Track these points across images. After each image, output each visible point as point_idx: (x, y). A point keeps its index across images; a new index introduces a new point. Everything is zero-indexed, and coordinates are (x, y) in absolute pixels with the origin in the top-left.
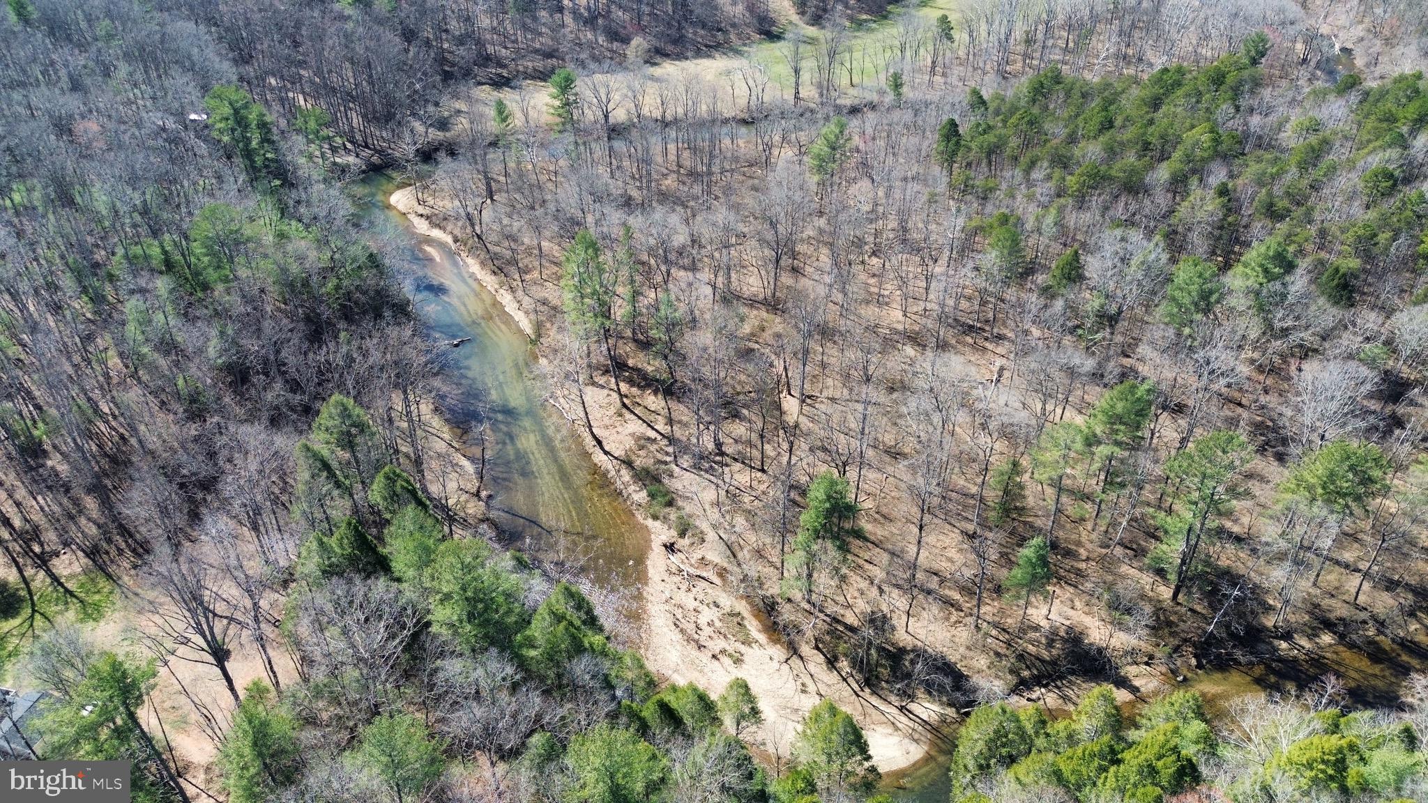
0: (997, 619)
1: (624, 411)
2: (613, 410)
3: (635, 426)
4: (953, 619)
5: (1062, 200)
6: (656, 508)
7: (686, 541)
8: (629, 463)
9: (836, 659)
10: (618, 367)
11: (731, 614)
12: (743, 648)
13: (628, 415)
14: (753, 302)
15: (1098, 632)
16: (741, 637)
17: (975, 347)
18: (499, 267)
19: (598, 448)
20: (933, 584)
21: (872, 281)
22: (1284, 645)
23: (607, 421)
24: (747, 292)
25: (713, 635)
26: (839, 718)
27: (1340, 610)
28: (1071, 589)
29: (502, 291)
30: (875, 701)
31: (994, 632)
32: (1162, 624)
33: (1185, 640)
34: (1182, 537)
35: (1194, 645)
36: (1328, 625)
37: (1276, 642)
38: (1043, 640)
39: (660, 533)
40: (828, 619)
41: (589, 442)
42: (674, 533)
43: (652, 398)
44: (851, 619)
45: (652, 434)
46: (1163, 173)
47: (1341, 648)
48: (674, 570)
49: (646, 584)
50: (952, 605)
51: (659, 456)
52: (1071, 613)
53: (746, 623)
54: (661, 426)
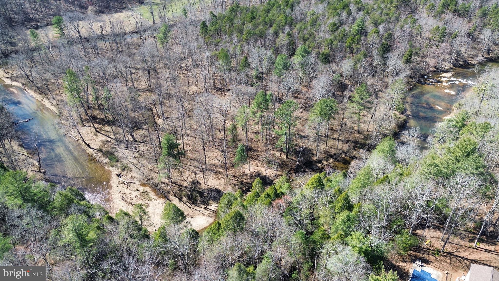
0: (234, 174)
1: (97, 133)
2: (93, 134)
3: (102, 138)
4: (220, 177)
6: (113, 163)
7: (125, 172)
8: (100, 150)
9: (182, 198)
10: (94, 119)
11: (144, 192)
12: (149, 202)
13: (99, 135)
14: (144, 90)
15: (265, 171)
16: (148, 198)
18: (41, 91)
19: (88, 148)
20: (213, 168)
22: (320, 165)
23: (91, 138)
24: (141, 87)
25: (137, 200)
27: (334, 151)
28: (257, 161)
29: (44, 100)
30: (196, 208)
31: (233, 178)
32: (282, 165)
33: (291, 169)
34: (284, 137)
35: (294, 170)
36: (331, 156)
37: (317, 164)
38: (249, 177)
39: (115, 171)
40: (178, 186)
41: (84, 146)
42: (120, 170)
43: (108, 127)
44: (186, 184)
45: (109, 139)
46: (271, 31)
47: (336, 162)
48: (121, 182)
49: (111, 189)
50: (219, 173)
51: (112, 146)
52: (257, 168)
53: (149, 194)
54: (112, 136)
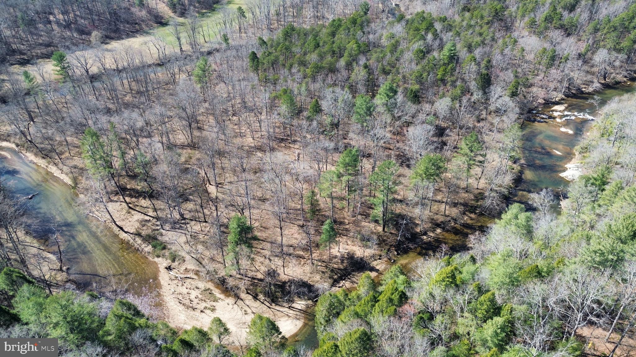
0: (319, 258)
1: (130, 210)
2: (124, 212)
3: (138, 216)
4: (302, 263)
5: (306, 80)
6: (158, 252)
7: (176, 263)
8: (139, 234)
9: (257, 295)
10: (122, 190)
11: (205, 290)
12: (214, 304)
13: (133, 212)
14: (183, 147)
15: (359, 252)
16: (212, 299)
17: (285, 147)
18: (45, 154)
19: (121, 231)
20: (291, 250)
21: (236, 127)
22: (425, 237)
23: (123, 217)
24: (179, 142)
25: (199, 302)
26: (264, 320)
27: (441, 219)
28: (345, 237)
29: (50, 166)
30: (278, 308)
31: (320, 264)
32: (382, 242)
33: (391, 246)
34: (381, 205)
35: (395, 247)
36: (438, 225)
37: (422, 237)
38: (339, 261)
39: (162, 263)
40: (250, 279)
41: (116, 229)
42: (169, 261)
43: (143, 201)
44: (260, 276)
45: (147, 218)
46: (342, 63)
47: (444, 233)
48: (173, 278)
49: (161, 288)
50: (301, 257)
51: (154, 227)
52: (347, 247)
53: (213, 292)
54: (151, 213)
